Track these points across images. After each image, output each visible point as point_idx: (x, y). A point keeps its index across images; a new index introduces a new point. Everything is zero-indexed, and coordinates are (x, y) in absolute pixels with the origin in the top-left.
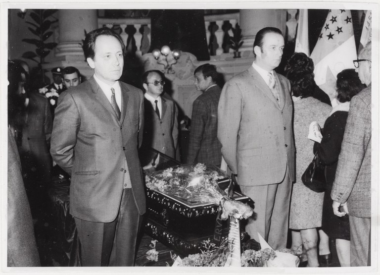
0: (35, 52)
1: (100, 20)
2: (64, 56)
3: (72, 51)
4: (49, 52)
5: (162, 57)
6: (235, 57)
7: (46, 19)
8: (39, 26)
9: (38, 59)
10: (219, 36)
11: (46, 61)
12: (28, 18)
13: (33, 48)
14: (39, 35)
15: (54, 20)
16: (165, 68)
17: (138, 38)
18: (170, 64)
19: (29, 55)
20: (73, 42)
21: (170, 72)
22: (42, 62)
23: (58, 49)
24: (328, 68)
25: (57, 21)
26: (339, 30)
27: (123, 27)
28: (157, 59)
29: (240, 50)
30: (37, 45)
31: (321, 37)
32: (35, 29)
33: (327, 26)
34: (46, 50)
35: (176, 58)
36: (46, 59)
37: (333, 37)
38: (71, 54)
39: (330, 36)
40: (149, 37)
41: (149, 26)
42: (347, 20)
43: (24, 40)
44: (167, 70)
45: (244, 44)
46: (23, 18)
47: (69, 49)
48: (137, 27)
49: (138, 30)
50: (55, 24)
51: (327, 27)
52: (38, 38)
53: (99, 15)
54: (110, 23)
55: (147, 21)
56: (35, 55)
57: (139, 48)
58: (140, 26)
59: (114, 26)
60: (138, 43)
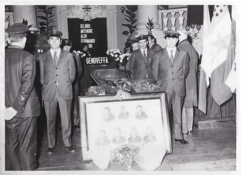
0: (129, 32)
1: (160, 11)
2: (138, 32)
3: (142, 29)
4: (134, 30)
7: (134, 13)
8: (130, 16)
12: (125, 13)
14: (130, 22)
17: (181, 19)
19: (125, 33)
20: (143, 24)
21: (196, 38)
22: (131, 36)
23: (137, 28)
24: (218, 32)
26: (221, 11)
27: (173, 14)
28: (188, 31)
30: (129, 27)
31: (213, 16)
32: (128, 19)
37: (219, 15)
38: (141, 30)
39: (217, 15)
40: (187, 18)
41: (187, 12)
43: (123, 25)
46: (123, 13)
49: (181, 15)
52: (130, 23)
53: (159, 8)
54: (165, 12)
55: (186, 9)
56: (128, 33)
57: (181, 25)
58: (182, 13)
59: (168, 14)
60: (181, 22)
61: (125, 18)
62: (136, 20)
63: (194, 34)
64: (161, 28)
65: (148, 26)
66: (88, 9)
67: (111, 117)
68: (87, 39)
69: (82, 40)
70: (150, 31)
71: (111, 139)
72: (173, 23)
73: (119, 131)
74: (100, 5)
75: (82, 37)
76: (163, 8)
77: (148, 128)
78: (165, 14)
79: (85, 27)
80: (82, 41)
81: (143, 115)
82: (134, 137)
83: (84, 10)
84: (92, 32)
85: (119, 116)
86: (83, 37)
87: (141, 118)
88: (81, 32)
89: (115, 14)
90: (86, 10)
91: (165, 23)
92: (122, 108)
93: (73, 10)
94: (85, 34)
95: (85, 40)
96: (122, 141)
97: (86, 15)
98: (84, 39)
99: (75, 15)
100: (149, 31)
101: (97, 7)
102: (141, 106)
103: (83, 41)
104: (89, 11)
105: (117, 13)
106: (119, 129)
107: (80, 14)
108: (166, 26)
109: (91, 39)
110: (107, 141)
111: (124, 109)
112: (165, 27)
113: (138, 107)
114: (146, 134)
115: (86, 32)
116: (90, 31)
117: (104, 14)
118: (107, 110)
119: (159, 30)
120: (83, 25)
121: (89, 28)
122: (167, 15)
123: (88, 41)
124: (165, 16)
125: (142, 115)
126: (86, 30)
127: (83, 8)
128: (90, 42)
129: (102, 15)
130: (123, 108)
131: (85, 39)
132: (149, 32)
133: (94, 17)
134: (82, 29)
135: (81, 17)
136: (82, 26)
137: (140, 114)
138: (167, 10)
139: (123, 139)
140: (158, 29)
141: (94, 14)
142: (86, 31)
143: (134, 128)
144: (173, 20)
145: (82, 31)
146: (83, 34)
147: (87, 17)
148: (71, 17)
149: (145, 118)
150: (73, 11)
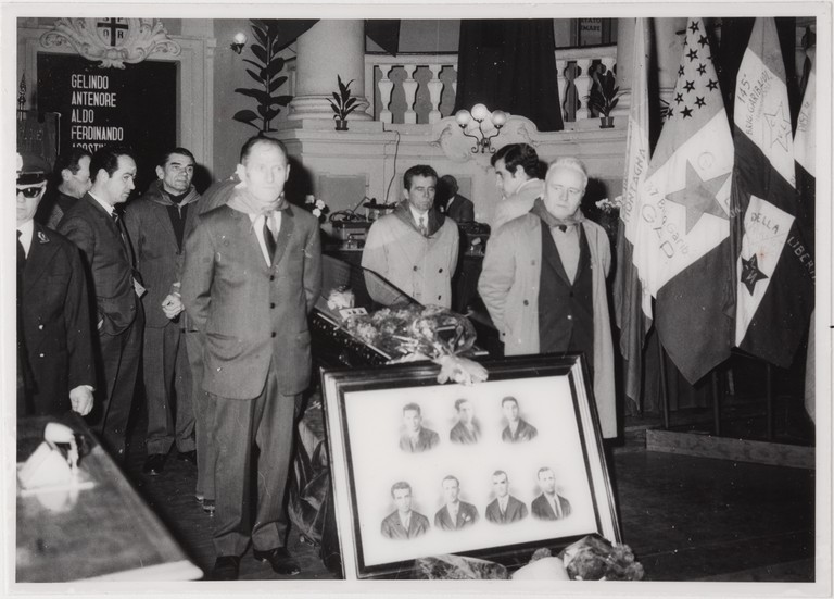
0: (258, 115)
1: (368, 58)
2: (301, 120)
3: (316, 112)
4: (279, 111)
5: (473, 125)
6: (603, 127)
7: (276, 56)
8: (264, 66)
9: (259, 122)
10: (583, 86)
11: (271, 127)
12: (247, 53)
13: (252, 104)
15: (293, 55)
16: (478, 144)
17: (435, 89)
18: (487, 136)
19: (244, 117)
20: (317, 96)
21: (486, 149)
22: (267, 129)
23: (292, 107)
24: (688, 164)
25: (295, 58)
26: (700, 102)
27: (410, 69)
28: (464, 128)
29: (613, 114)
30: (259, 100)
31: (670, 114)
32: (258, 71)
33: (680, 96)
34: (274, 107)
35: (498, 127)
36: (273, 124)
37: (691, 113)
38: (313, 116)
39: (687, 113)
40: (454, 86)
41: (456, 68)
42: (711, 85)
43: (237, 91)
44: (481, 147)
45: (619, 103)
46: (239, 53)
47: (311, 108)
48: (435, 69)
49: (436, 74)
50: (292, 63)
51: (679, 98)
52: (262, 87)
53: (368, 50)
54: (386, 63)
55: (453, 60)
56: (255, 117)
57: (435, 106)
58: (439, 68)
59: (393, 67)
60: (435, 98)
61: (248, 71)
62: (284, 79)
63: (480, 138)
64: (370, 110)
65: (335, 102)
66: (117, 30)
67: (426, 439)
68: (93, 125)
69: (75, 130)
70: (343, 118)
71: (430, 512)
72: (410, 99)
73: (453, 483)
74: (161, 20)
75: (74, 118)
76: (382, 50)
77: (542, 470)
78: (385, 69)
79: (87, 85)
80: (73, 132)
81: (523, 429)
82: (503, 504)
83: (103, 29)
84: (114, 103)
85: (452, 433)
86: (81, 118)
87: (517, 437)
88: (74, 102)
89: (211, 52)
90: (109, 29)
91: (385, 97)
92: (458, 404)
93: (62, 27)
94: (88, 108)
95: (88, 130)
96: (468, 518)
97: (111, 47)
98: (82, 124)
99: (68, 44)
100: (338, 118)
101: (151, 23)
102: (513, 399)
103: (79, 133)
104: (121, 35)
105: (215, 49)
106: (452, 478)
107: (85, 44)
108: (385, 106)
109: (110, 125)
110: (419, 522)
111: (464, 410)
112: (382, 108)
113: (505, 400)
114: (538, 489)
115: (92, 102)
116: (108, 100)
117: (174, 50)
118: (412, 413)
119: (369, 118)
120: (81, 78)
121: (102, 91)
122: (389, 73)
123: (99, 133)
124: (385, 74)
125: (519, 430)
126: (92, 96)
127: (100, 25)
128: (104, 138)
129: (165, 51)
130: (462, 406)
131: (88, 124)
132: (338, 122)
133: (136, 57)
134: (77, 90)
135: (91, 54)
136: (76, 81)
137: (514, 426)
138: (395, 56)
139: (468, 510)
140: (363, 113)
141: (138, 48)
142: (90, 99)
143: (498, 473)
144: (410, 88)
145: (77, 99)
146: (80, 107)
147: (114, 55)
148: (53, 48)
149: (530, 437)
150: (63, 31)
